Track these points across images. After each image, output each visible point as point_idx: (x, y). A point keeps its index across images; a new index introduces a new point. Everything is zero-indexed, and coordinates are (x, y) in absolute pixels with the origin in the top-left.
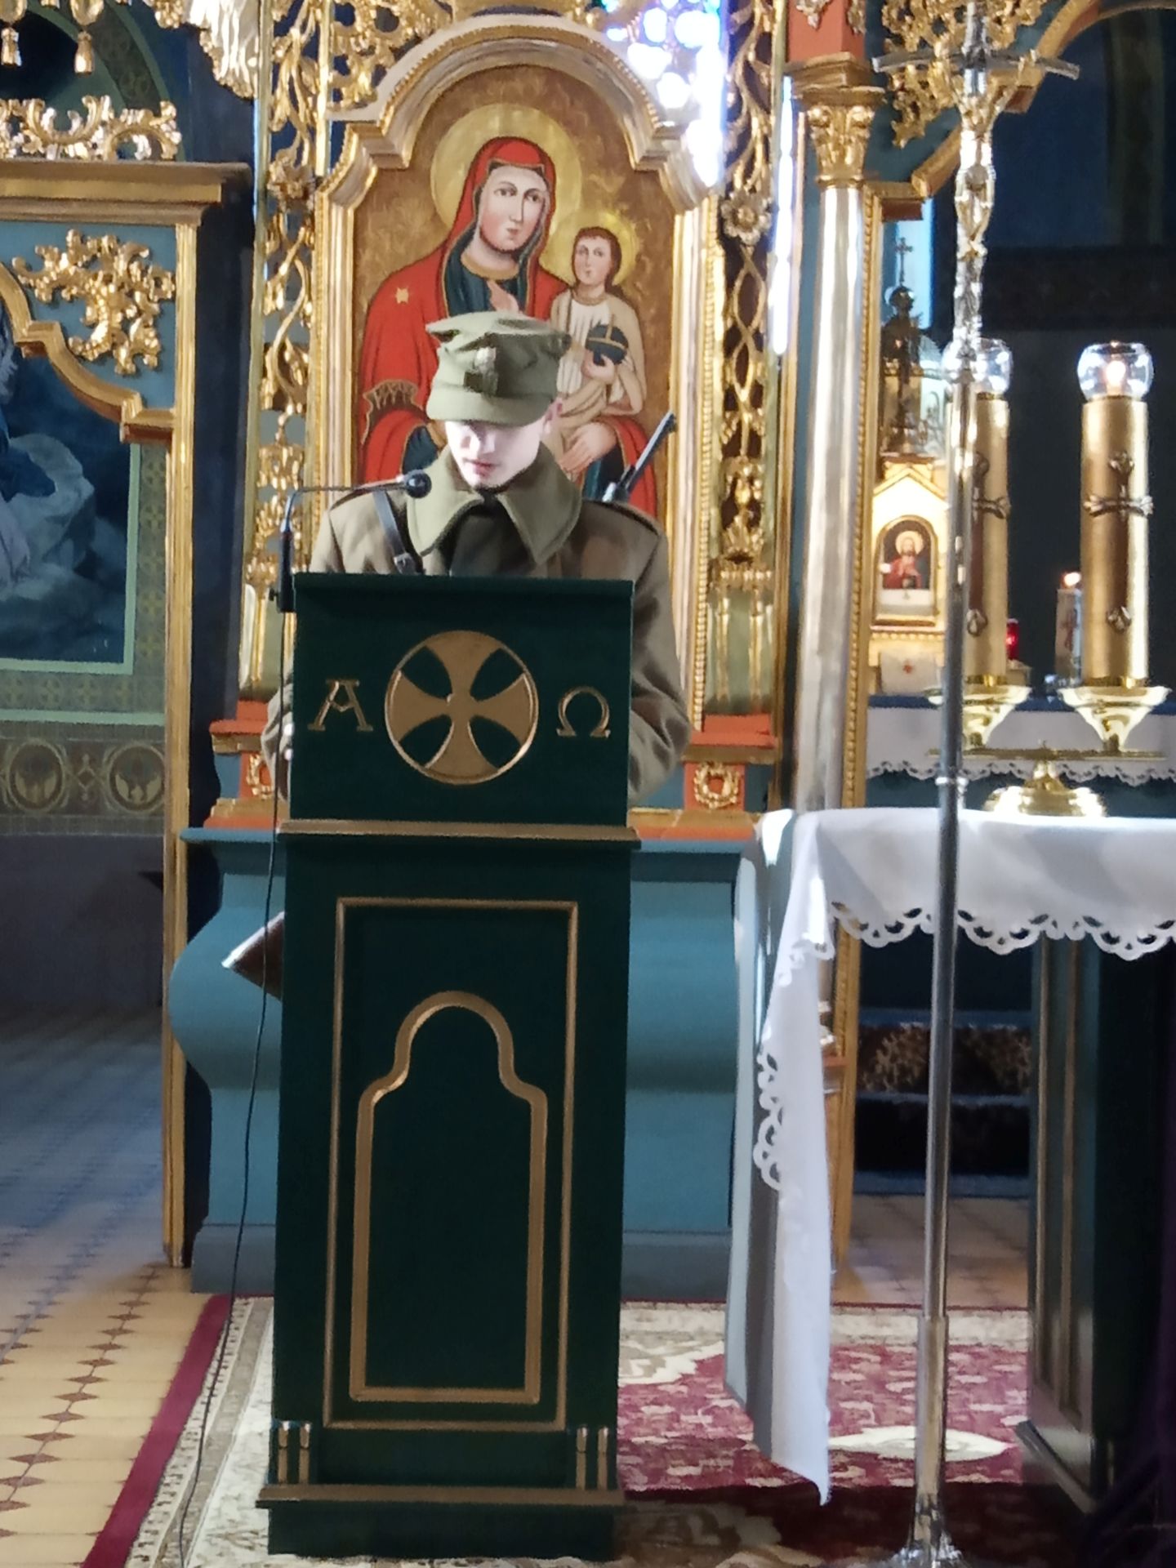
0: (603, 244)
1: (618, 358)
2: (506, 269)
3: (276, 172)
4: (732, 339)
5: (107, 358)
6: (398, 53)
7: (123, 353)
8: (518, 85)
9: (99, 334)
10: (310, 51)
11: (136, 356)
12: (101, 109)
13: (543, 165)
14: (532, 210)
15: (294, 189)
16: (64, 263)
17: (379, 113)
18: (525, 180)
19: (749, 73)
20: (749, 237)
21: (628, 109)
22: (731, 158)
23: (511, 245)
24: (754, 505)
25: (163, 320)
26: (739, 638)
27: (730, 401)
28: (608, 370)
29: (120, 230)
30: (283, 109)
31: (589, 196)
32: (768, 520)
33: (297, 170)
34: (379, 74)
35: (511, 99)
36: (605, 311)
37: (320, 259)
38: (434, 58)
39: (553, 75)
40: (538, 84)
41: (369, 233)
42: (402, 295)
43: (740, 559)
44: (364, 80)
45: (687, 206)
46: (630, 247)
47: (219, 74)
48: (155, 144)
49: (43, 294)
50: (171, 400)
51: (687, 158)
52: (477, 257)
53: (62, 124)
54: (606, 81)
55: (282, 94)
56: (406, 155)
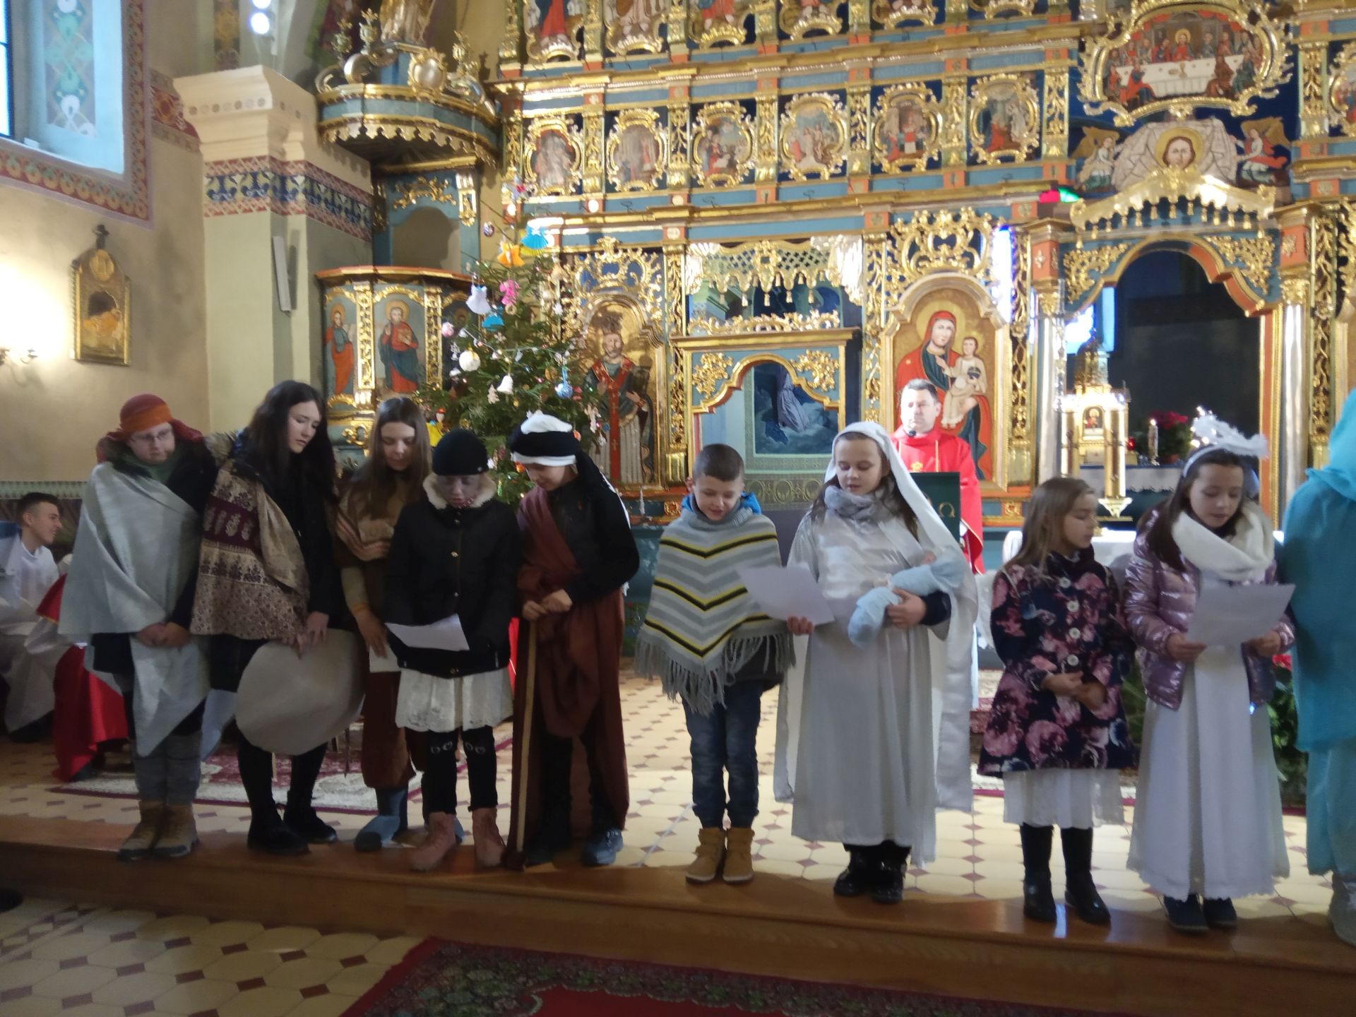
0: (972, 342)
1: (977, 376)
2: (941, 352)
3: (869, 327)
4: (1015, 368)
5: (819, 387)
6: (906, 289)
7: (824, 385)
8: (944, 294)
9: (817, 381)
10: (879, 289)
11: (828, 386)
12: (815, 314)
13: (952, 318)
14: (949, 333)
15: (874, 332)
16: (806, 360)
17: (901, 307)
18: (947, 323)
19: (1020, 285)
20: (1020, 336)
21: (979, 298)
22: (1014, 311)
23: (942, 343)
24: (1024, 420)
25: (835, 375)
26: (1019, 462)
27: (1015, 388)
28: (975, 380)
29: (822, 349)
30: (870, 309)
31: (968, 327)
32: (1028, 425)
33: (875, 327)
34: (900, 295)
35: (943, 299)
36: (973, 362)
37: (882, 353)
38: (916, 290)
39: (955, 291)
40: (950, 294)
41: (898, 344)
42: (908, 362)
43: (1019, 437)
44: (895, 296)
45: (999, 327)
46: (981, 342)
47: (851, 299)
48: (832, 323)
49: (800, 370)
50: (838, 398)
51: (998, 314)
52: (932, 349)
53: (804, 319)
54: (972, 291)
55: (870, 304)
56: (909, 319)
